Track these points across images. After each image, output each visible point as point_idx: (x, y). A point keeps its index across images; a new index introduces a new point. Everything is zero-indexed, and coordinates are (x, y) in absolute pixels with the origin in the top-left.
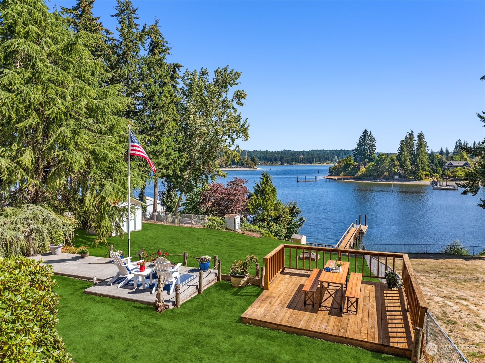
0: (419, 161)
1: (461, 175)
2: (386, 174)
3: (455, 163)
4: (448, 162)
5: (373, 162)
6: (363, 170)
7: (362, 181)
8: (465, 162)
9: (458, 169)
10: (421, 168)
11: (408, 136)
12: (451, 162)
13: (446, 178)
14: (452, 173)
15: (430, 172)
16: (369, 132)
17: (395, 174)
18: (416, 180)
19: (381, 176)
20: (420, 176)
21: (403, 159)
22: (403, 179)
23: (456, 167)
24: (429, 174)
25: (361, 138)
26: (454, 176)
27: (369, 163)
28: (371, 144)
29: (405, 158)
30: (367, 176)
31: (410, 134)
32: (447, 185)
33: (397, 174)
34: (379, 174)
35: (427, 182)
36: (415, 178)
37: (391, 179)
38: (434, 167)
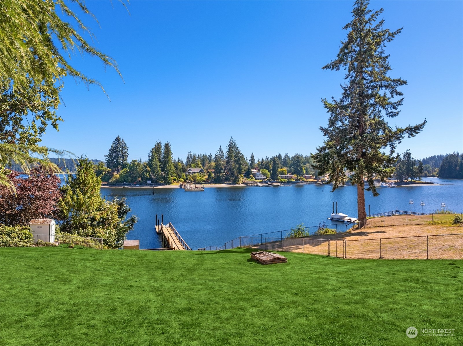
0: (168, 168)
1: (200, 179)
2: (140, 179)
3: (193, 170)
4: (188, 169)
5: (126, 167)
6: (117, 176)
7: (117, 187)
8: (200, 169)
9: (197, 174)
10: (170, 173)
11: (157, 145)
12: (190, 168)
13: (188, 182)
14: (192, 177)
15: (176, 177)
16: (121, 139)
17: (148, 179)
18: (166, 185)
19: (134, 181)
20: (170, 181)
21: (154, 166)
22: (155, 184)
23: (194, 173)
24: (176, 178)
25: (114, 144)
26: (195, 181)
27: (122, 169)
28: (124, 151)
29: (156, 165)
30: (121, 182)
31: (158, 143)
32: (196, 187)
33: (149, 179)
34: (132, 180)
35: (175, 186)
36: (165, 183)
37: (144, 184)
38: (179, 173)
